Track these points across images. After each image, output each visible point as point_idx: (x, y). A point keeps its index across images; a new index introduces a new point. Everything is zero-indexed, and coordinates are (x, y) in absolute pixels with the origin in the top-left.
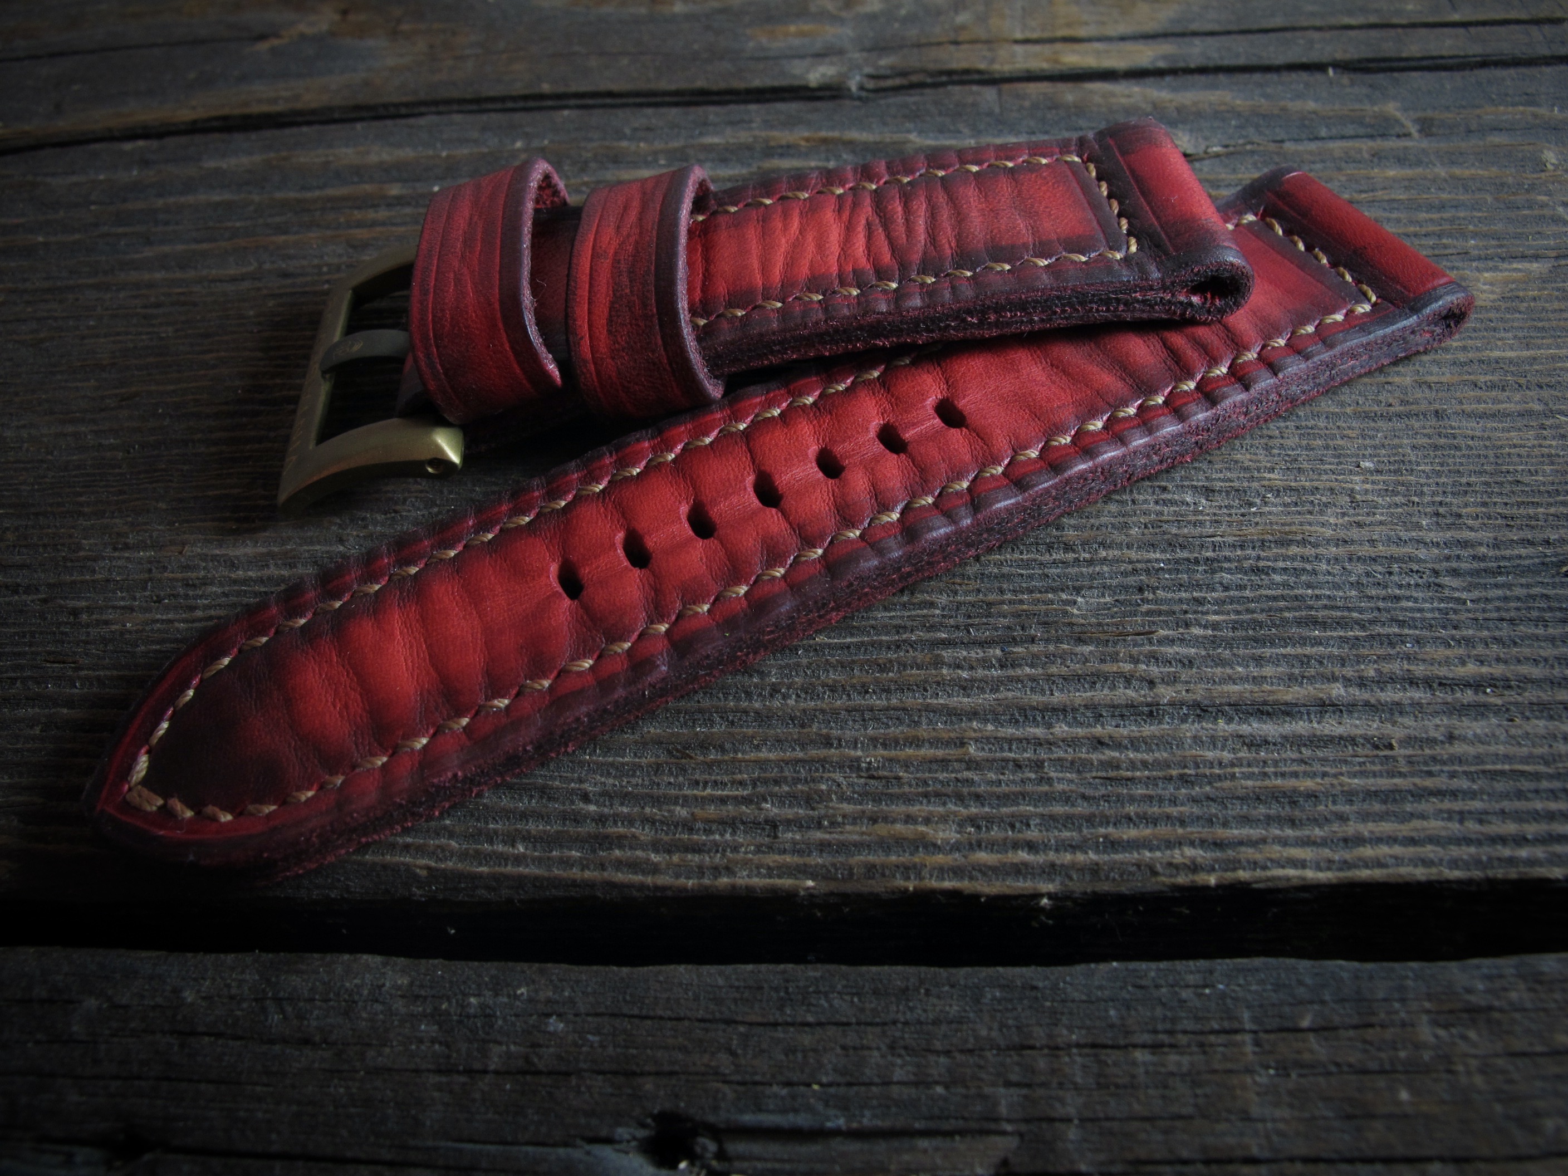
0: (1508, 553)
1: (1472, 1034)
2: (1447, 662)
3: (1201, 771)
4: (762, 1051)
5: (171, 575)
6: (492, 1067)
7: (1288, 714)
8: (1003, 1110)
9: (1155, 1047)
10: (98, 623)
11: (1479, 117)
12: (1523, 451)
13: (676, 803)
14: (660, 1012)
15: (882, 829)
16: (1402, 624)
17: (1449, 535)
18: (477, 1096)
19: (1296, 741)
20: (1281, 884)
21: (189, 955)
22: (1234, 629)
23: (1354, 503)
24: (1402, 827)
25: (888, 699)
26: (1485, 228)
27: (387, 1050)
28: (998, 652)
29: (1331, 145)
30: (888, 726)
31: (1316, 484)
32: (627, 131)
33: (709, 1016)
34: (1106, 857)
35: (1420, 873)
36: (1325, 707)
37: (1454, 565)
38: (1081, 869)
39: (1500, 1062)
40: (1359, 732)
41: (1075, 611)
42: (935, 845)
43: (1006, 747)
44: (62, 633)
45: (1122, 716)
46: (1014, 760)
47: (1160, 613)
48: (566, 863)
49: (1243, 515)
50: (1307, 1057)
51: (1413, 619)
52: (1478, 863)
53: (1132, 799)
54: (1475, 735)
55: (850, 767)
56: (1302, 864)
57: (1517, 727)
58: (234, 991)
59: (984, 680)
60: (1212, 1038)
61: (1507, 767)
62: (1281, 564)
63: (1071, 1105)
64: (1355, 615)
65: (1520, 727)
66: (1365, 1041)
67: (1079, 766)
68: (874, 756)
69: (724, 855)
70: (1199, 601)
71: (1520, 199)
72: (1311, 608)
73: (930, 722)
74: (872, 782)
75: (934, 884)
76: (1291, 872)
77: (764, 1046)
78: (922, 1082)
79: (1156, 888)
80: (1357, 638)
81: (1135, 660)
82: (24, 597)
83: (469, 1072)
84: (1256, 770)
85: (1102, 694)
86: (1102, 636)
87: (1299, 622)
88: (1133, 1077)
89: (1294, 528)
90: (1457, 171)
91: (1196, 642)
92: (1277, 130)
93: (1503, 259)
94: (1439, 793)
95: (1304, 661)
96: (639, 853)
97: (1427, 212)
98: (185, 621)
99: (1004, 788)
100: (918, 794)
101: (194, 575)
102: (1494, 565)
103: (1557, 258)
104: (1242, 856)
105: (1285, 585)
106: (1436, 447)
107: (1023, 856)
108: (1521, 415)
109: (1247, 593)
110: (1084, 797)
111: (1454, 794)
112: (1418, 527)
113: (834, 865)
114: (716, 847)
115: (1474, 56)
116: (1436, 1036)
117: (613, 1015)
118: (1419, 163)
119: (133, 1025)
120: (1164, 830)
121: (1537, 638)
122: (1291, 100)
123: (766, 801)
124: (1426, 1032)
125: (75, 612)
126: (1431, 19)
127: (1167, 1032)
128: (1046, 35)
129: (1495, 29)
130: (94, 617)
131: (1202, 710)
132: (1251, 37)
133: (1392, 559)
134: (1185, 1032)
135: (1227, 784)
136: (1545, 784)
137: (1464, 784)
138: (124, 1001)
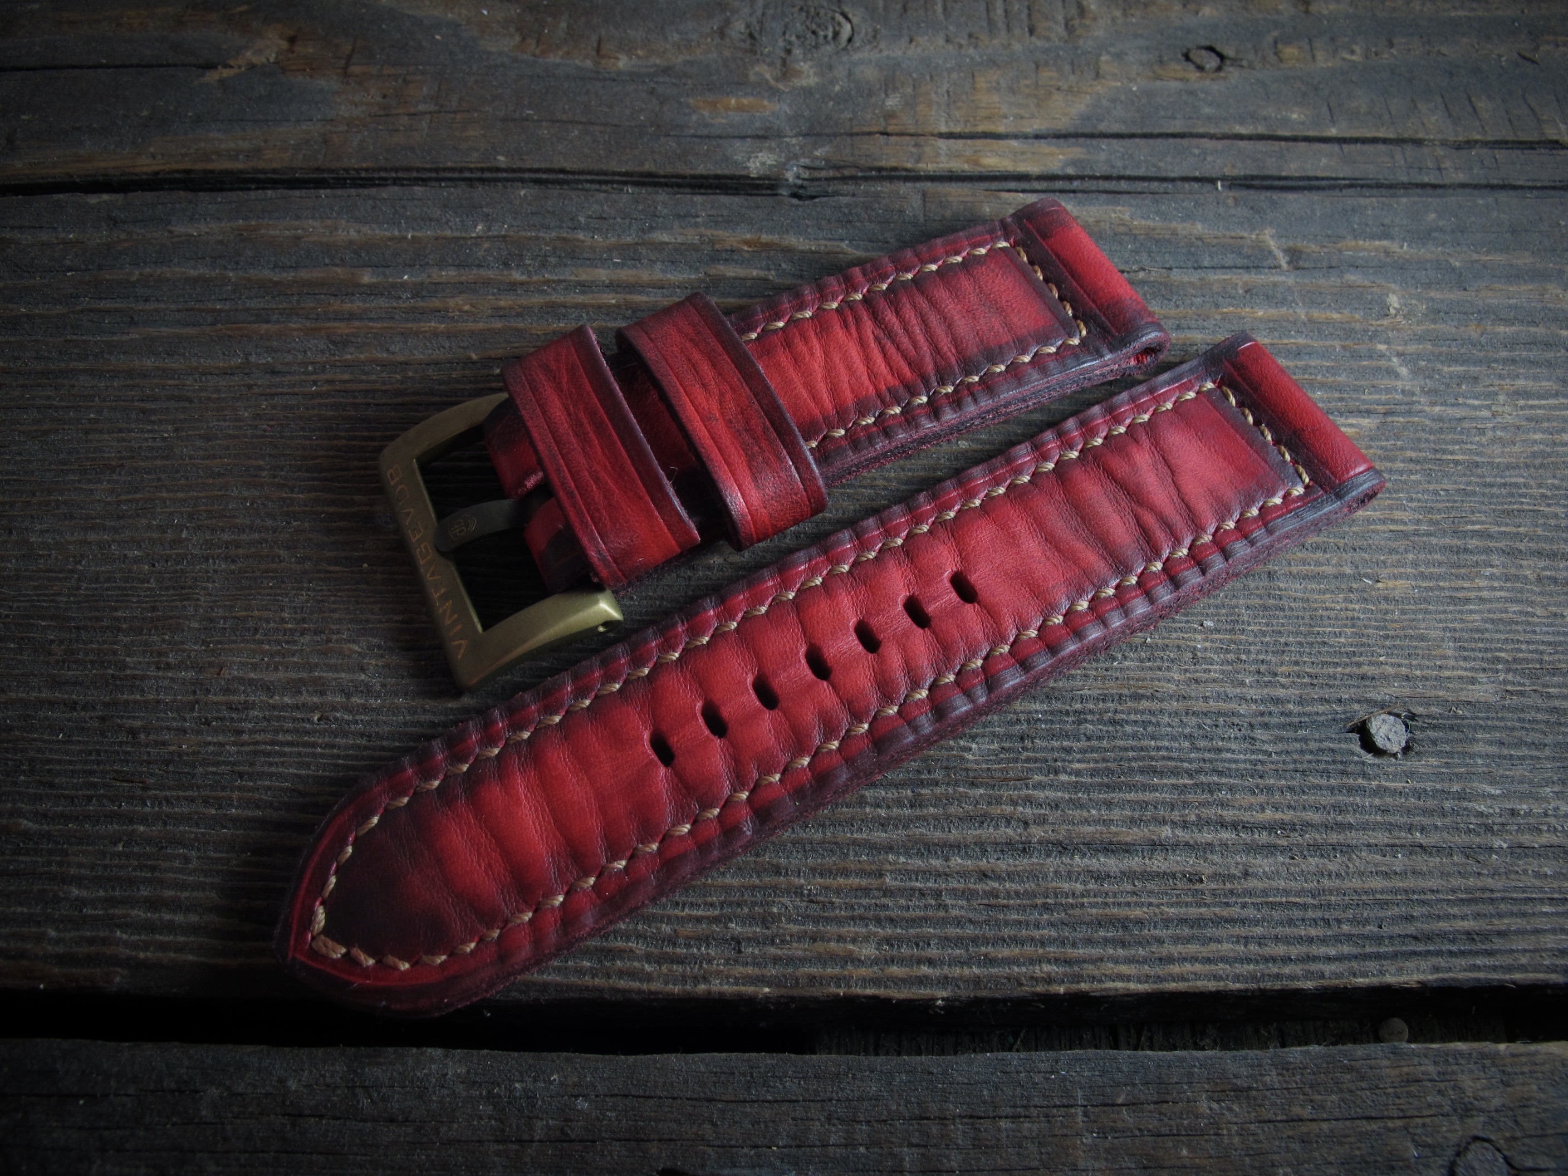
0: (1309, 709)
1: (1236, 1107)
2: (1250, 808)
3: (1059, 900)
4: (735, 1122)
5: (215, 698)
6: (537, 1138)
7: (1127, 851)
8: (907, 1165)
9: (1015, 1117)
10: (156, 744)
11: (1340, 251)
12: (1332, 614)
13: (662, 922)
14: (659, 1093)
15: (820, 947)
16: (1220, 774)
17: (1266, 691)
18: (528, 1160)
19: (1130, 875)
20: (1111, 993)
21: (287, 1049)
22: (1092, 775)
23: (1196, 660)
24: (1203, 949)
25: (824, 833)
26: (1331, 379)
27: (456, 1126)
28: (909, 792)
29: (1213, 276)
30: (824, 857)
31: (1166, 641)
32: (582, 220)
33: (696, 1096)
34: (985, 971)
35: (1212, 986)
36: (1155, 846)
37: (1266, 719)
38: (967, 981)
39: (1252, 1127)
40: (1179, 868)
41: (971, 757)
42: (859, 960)
43: (914, 877)
44: (125, 753)
45: (1002, 851)
46: (920, 890)
47: (1036, 760)
48: (580, 972)
49: (1107, 670)
50: (1120, 1125)
51: (1229, 769)
52: (1254, 978)
53: (1007, 923)
54: (1264, 872)
55: (795, 893)
56: (1128, 978)
57: (1295, 865)
58: (328, 1080)
59: (898, 818)
60: (1055, 1111)
61: (1284, 899)
62: (1133, 717)
63: (954, 1161)
64: (1186, 765)
65: (1298, 865)
66: (1160, 1113)
67: (968, 895)
68: (812, 885)
69: (701, 966)
70: (1068, 750)
71: (1362, 348)
72: (1152, 759)
73: (856, 854)
74: (813, 905)
75: (858, 991)
76: (1119, 985)
77: (737, 1118)
78: (850, 1143)
79: (1021, 994)
80: (1185, 786)
81: (1014, 803)
82: (83, 714)
83: (520, 1141)
84: (1100, 900)
85: (988, 832)
86: (991, 782)
87: (1142, 771)
88: (998, 1140)
89: (1145, 683)
90: (1316, 314)
91: (1064, 787)
92: (1167, 256)
93: (1341, 414)
94: (1232, 921)
95: (1144, 805)
96: (636, 964)
97: (1285, 358)
98: (234, 744)
99: (912, 913)
100: (847, 918)
101: (235, 698)
102: (1297, 720)
103: (1385, 414)
104: (1084, 972)
105: (1134, 736)
106: (1265, 608)
107: (925, 970)
108: (1336, 577)
109: (1105, 743)
110: (970, 921)
111: (1243, 922)
112: (1242, 684)
113: (784, 976)
114: (695, 960)
115: (1344, 179)
116: (1211, 1109)
117: (626, 1096)
118: (1283, 302)
119: (250, 1109)
120: (1029, 949)
121: (1320, 788)
122: (1183, 220)
123: (731, 921)
124: (1204, 1106)
125: (133, 732)
126: (1311, 133)
127: (1023, 1106)
128: (968, 129)
129: (1366, 148)
130: (152, 737)
131: (1063, 848)
132: (1151, 141)
133: (1219, 714)
134: (1036, 1106)
135: (1077, 912)
136: (1310, 914)
137: (1251, 912)
138: (240, 1089)
